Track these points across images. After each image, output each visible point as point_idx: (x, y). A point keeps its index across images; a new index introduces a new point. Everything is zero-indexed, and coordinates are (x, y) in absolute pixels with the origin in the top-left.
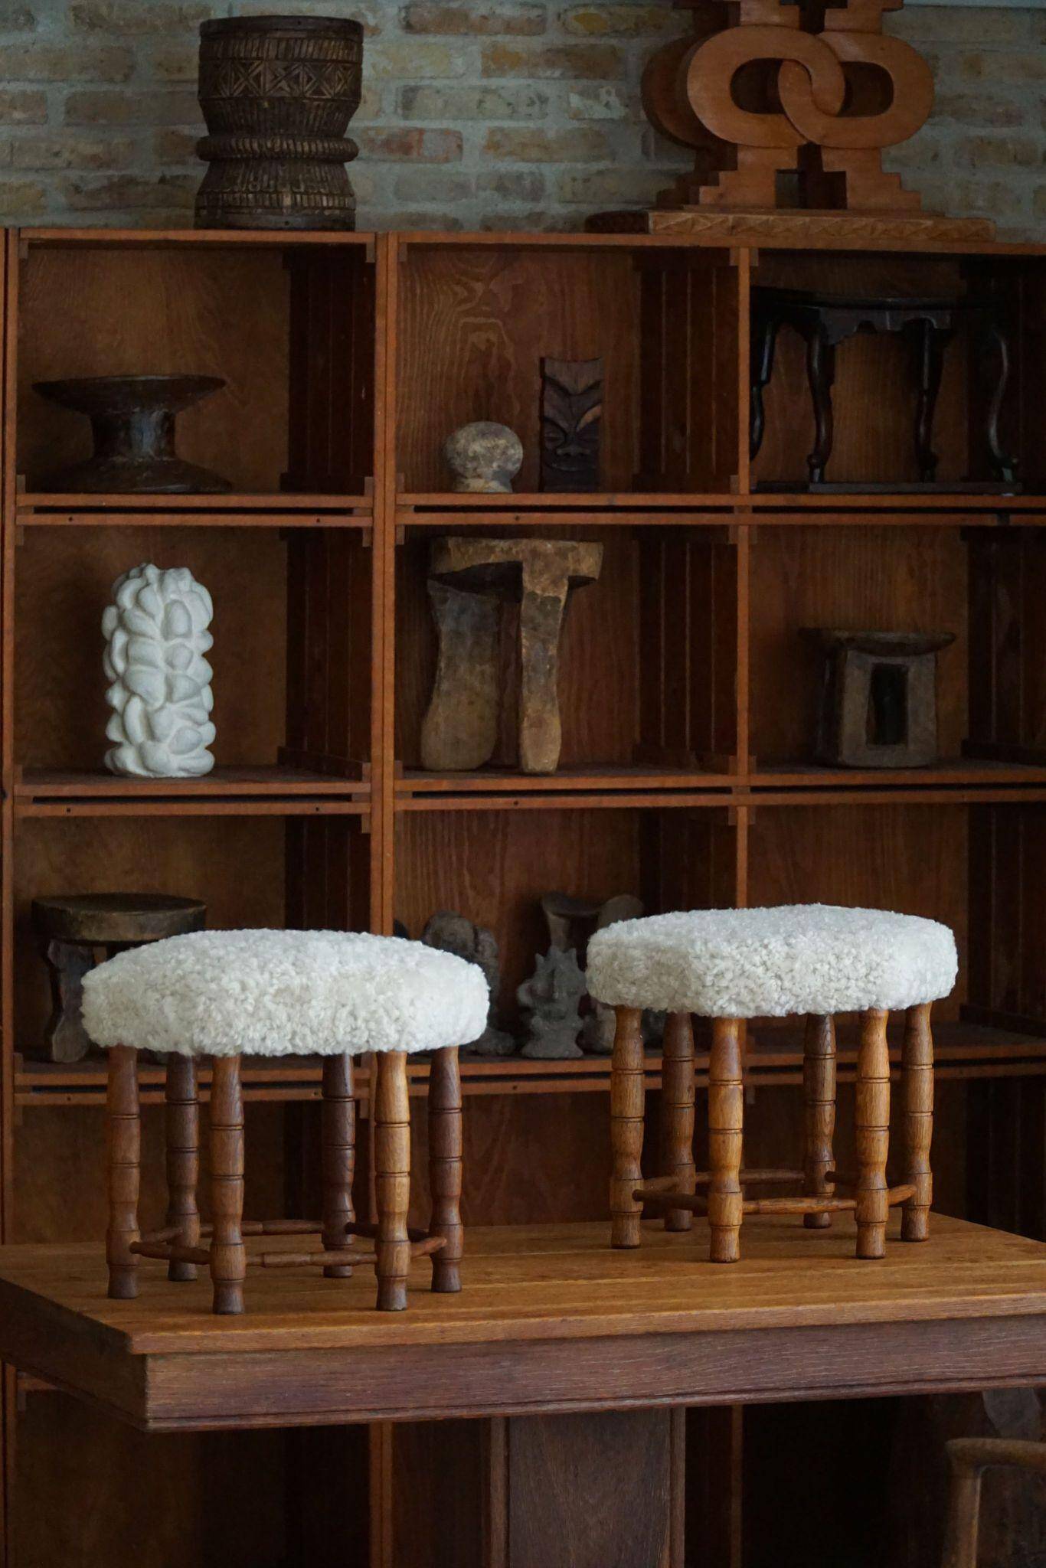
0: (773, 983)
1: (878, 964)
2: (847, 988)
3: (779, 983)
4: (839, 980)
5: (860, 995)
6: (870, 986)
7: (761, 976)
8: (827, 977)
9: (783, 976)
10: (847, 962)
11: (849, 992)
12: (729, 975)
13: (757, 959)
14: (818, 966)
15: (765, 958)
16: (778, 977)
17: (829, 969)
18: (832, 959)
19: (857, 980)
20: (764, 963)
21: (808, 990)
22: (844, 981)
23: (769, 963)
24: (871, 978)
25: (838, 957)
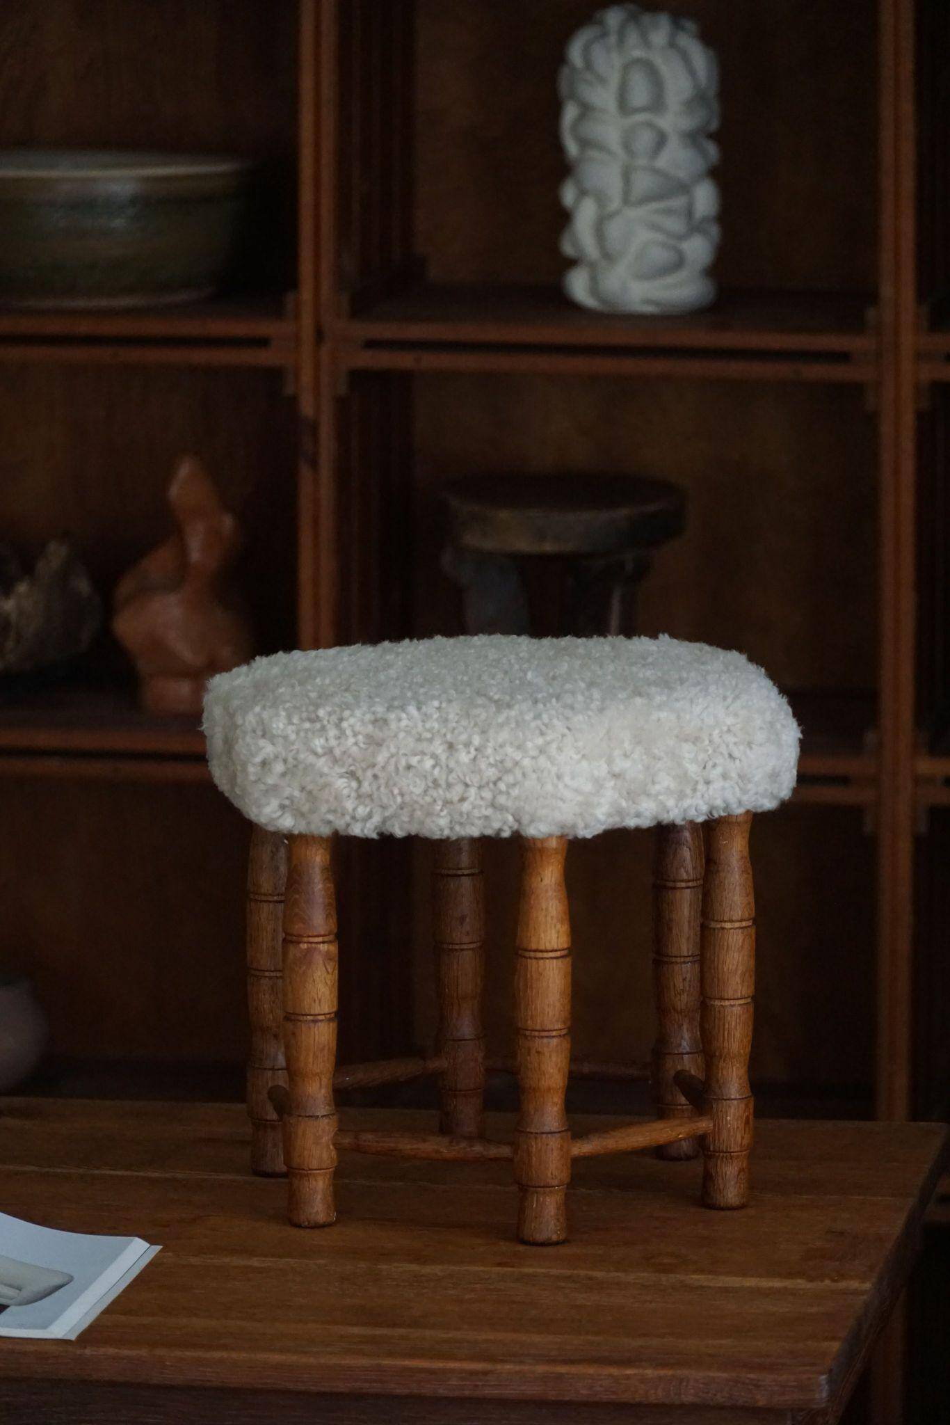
0: (342, 784)
1: (517, 763)
2: (463, 800)
3: (354, 784)
4: (449, 786)
5: (489, 812)
6: (502, 800)
7: (326, 770)
8: (430, 779)
9: (359, 773)
10: (464, 757)
11: (466, 807)
12: (279, 768)
13: (318, 743)
14: (414, 761)
15: (333, 742)
16: (352, 775)
17: (434, 767)
18: (439, 748)
19: (480, 788)
20: (329, 751)
21: (399, 799)
22: (459, 789)
23: (337, 752)
24: (502, 786)
25: (451, 746)
